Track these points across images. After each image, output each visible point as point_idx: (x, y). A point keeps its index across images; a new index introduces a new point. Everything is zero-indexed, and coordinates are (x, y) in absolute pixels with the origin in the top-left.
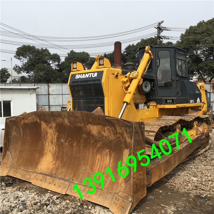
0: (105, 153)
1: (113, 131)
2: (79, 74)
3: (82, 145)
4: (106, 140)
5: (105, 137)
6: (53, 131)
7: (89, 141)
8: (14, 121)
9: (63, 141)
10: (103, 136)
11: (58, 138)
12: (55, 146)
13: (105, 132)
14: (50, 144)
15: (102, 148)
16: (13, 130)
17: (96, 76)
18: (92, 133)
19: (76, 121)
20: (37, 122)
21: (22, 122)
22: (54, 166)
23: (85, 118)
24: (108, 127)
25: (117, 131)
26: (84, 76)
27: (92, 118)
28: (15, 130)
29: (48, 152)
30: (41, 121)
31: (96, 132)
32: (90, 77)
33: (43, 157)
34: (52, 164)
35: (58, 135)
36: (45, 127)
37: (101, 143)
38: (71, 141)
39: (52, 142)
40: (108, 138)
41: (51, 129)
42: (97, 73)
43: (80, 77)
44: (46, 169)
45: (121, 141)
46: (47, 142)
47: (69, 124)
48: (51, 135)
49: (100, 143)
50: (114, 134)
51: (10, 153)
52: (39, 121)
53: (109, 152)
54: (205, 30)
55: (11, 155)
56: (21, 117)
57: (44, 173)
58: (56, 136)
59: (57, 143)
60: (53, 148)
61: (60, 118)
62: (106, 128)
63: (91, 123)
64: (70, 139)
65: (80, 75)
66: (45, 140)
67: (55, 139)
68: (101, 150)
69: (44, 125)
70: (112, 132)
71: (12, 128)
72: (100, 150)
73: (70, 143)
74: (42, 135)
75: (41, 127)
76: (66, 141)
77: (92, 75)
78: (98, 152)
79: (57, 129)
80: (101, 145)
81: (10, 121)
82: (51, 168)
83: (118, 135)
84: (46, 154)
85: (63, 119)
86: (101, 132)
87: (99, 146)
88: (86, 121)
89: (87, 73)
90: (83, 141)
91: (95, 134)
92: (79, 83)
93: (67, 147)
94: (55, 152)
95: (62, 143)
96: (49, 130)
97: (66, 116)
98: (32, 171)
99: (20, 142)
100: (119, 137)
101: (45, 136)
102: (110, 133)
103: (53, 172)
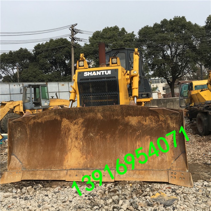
0: (145, 139)
1: (155, 120)
2: (88, 72)
3: (118, 136)
4: (146, 128)
5: (145, 126)
6: (78, 127)
7: (127, 131)
8: (20, 122)
9: (91, 135)
10: (143, 125)
11: (86, 133)
12: (82, 141)
13: (146, 122)
14: (74, 140)
15: (141, 135)
16: (17, 132)
17: (110, 73)
18: (130, 124)
19: (113, 114)
20: (56, 120)
21: (32, 121)
22: (85, 160)
23: (124, 111)
24: (150, 116)
25: (159, 119)
26: (94, 74)
27: (133, 110)
28: (20, 131)
29: (72, 148)
30: (62, 119)
31: (135, 122)
32: (103, 74)
33: (67, 154)
34: (82, 158)
35: (85, 130)
36: (67, 123)
37: (141, 131)
38: (102, 134)
39: (76, 138)
40: (148, 126)
41: (76, 125)
42: (110, 71)
43: (90, 75)
44: (77, 164)
45: (162, 127)
46: (69, 139)
47: (102, 118)
48: (75, 131)
49: (139, 132)
50: (156, 122)
51: (16, 157)
52: (59, 118)
53: (150, 138)
54: (112, 36)
55: (18, 159)
56: (31, 116)
57: (76, 168)
58: (82, 131)
59: (84, 137)
60: (79, 143)
61: (91, 114)
62: (147, 118)
63: (130, 115)
64: (101, 132)
65: (90, 73)
66: (67, 137)
67: (82, 134)
68: (141, 137)
69: (65, 122)
70: (153, 121)
71: (16, 130)
72: (139, 138)
73: (102, 136)
74: (62, 133)
75: (61, 125)
76: (96, 135)
77: (104, 73)
78: (137, 140)
79: (84, 124)
80: (140, 133)
81: (14, 122)
82: (83, 162)
83: (160, 123)
84: (70, 150)
85: (96, 114)
86: (142, 122)
87: (138, 134)
88: (125, 114)
89: (99, 71)
90: (119, 132)
91: (134, 124)
92: (90, 80)
93: (98, 140)
94: (83, 146)
95: (91, 137)
96: (72, 127)
97: (100, 111)
98: (57, 169)
99: (27, 144)
100: (161, 124)
101: (66, 133)
102: (151, 121)
103: (87, 166)
